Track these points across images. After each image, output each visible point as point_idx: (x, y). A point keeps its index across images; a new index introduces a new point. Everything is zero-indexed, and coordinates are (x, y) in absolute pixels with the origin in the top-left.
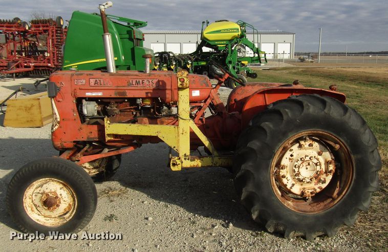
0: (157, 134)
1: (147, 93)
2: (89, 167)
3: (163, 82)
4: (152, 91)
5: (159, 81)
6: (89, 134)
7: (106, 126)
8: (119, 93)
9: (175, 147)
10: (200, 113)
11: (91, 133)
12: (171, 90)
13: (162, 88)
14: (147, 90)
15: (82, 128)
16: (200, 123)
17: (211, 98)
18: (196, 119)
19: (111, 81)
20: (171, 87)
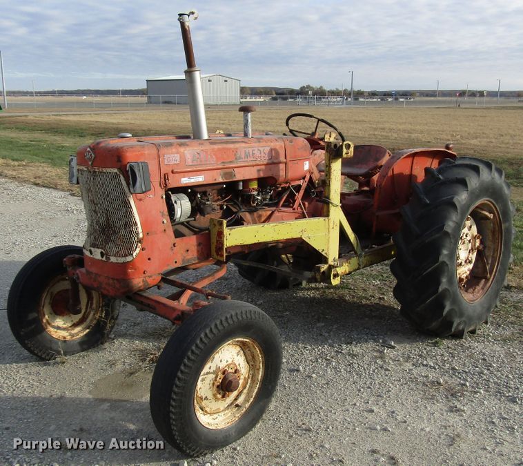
0: (301, 234)
1: (259, 171)
2: (64, 326)
3: (275, 150)
4: (263, 167)
5: (271, 150)
6: (185, 254)
7: (225, 233)
8: (225, 175)
9: (323, 250)
10: (299, 196)
11: (188, 251)
12: (286, 164)
13: (275, 161)
14: (258, 165)
15: (176, 245)
16: (300, 211)
17: (311, 172)
18: (296, 205)
19: (214, 154)
20: (286, 158)
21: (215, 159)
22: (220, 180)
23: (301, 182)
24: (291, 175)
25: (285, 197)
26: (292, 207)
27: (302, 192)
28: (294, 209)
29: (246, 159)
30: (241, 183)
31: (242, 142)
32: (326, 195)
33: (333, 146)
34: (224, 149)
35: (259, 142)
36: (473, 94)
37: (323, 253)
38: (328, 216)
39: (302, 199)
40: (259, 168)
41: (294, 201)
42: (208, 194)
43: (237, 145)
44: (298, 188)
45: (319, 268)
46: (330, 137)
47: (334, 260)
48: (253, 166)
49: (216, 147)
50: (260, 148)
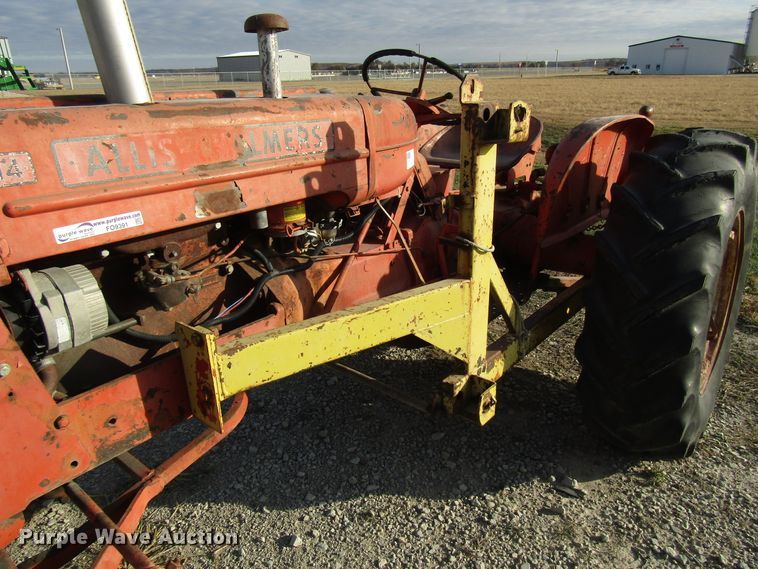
0: (412, 326)
1: (307, 180)
3: (344, 126)
4: (319, 169)
5: (334, 127)
7: (213, 366)
8: (211, 201)
9: (459, 349)
10: (395, 220)
11: (113, 421)
12: (368, 159)
13: (344, 154)
14: (302, 167)
15: (63, 422)
16: (398, 247)
17: (416, 171)
18: (390, 239)
19: (167, 146)
20: (367, 146)
21: (172, 162)
22: (199, 215)
23: (397, 192)
24: (379, 182)
25: (368, 225)
26: (383, 242)
27: (401, 210)
28: (387, 247)
29: (271, 155)
30: (264, 214)
31: (256, 109)
32: (465, 229)
33: (481, 115)
34: (198, 129)
35: (302, 108)
36: (532, 65)
37: (459, 356)
38: (468, 275)
39: (402, 225)
40: (306, 172)
41: (387, 231)
42: (166, 254)
43: (240, 119)
44: (393, 204)
45: (451, 387)
46: (472, 91)
47: (480, 362)
48: (290, 170)
49: (173, 125)
50: (305, 125)
